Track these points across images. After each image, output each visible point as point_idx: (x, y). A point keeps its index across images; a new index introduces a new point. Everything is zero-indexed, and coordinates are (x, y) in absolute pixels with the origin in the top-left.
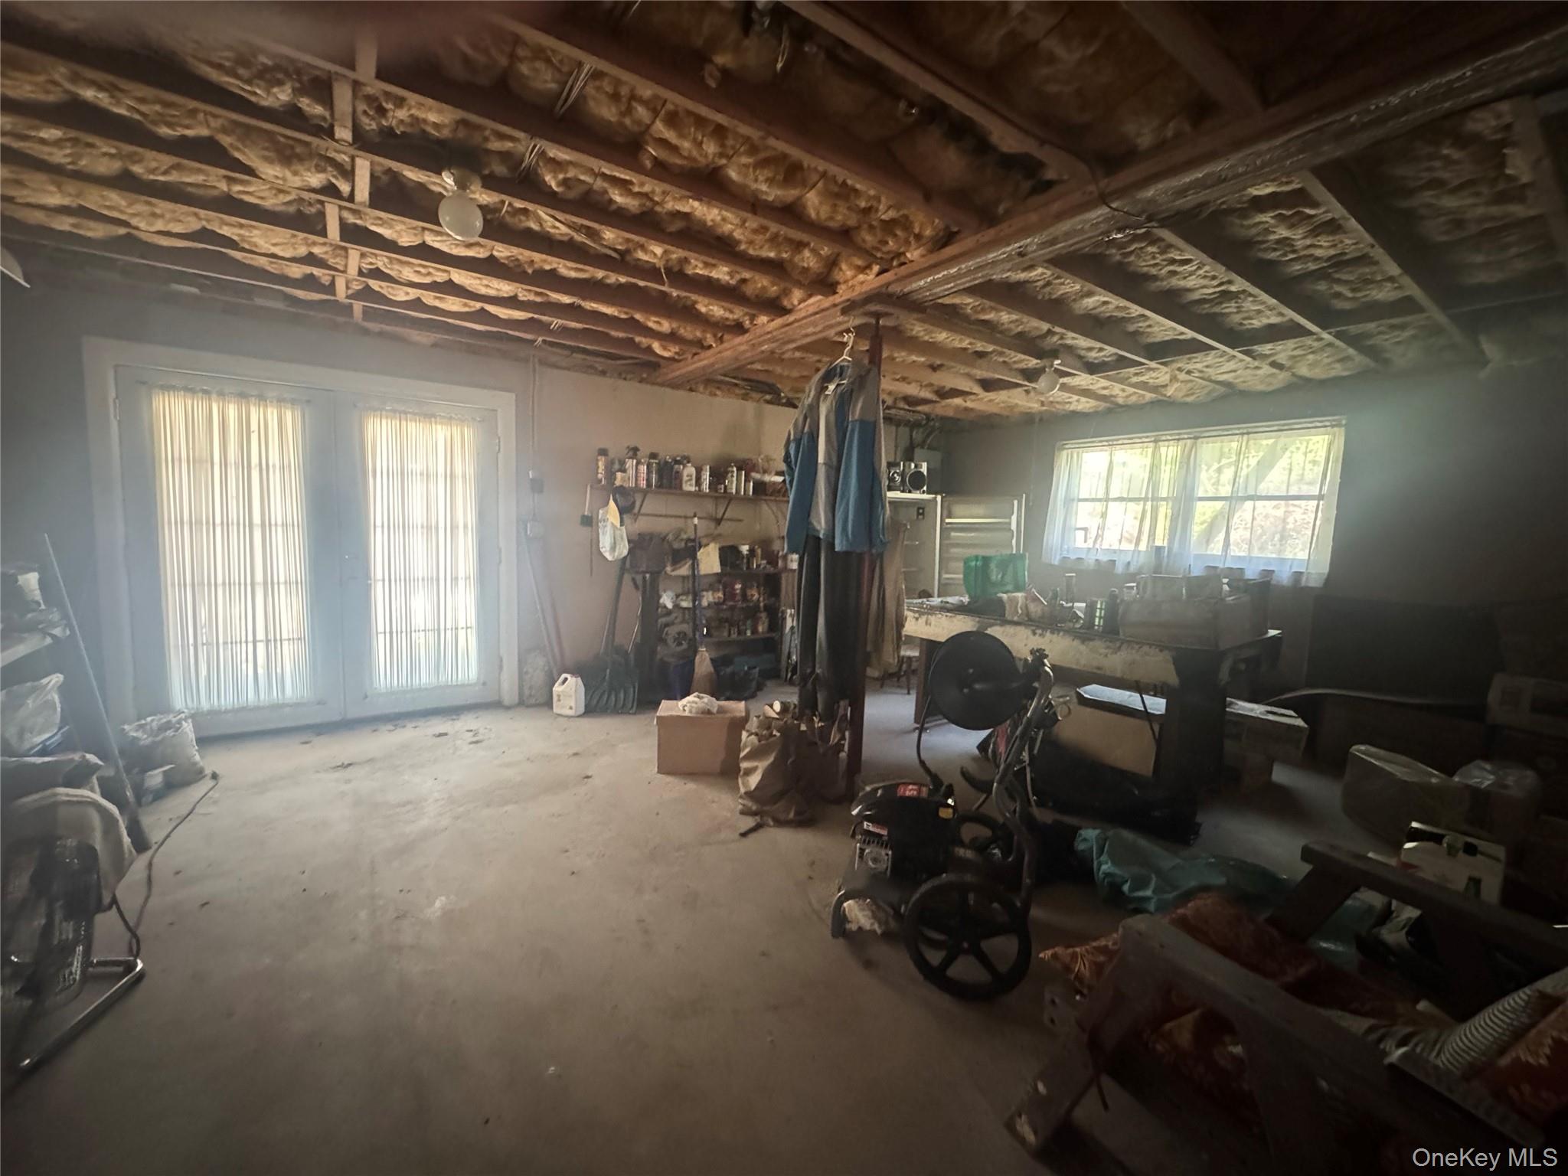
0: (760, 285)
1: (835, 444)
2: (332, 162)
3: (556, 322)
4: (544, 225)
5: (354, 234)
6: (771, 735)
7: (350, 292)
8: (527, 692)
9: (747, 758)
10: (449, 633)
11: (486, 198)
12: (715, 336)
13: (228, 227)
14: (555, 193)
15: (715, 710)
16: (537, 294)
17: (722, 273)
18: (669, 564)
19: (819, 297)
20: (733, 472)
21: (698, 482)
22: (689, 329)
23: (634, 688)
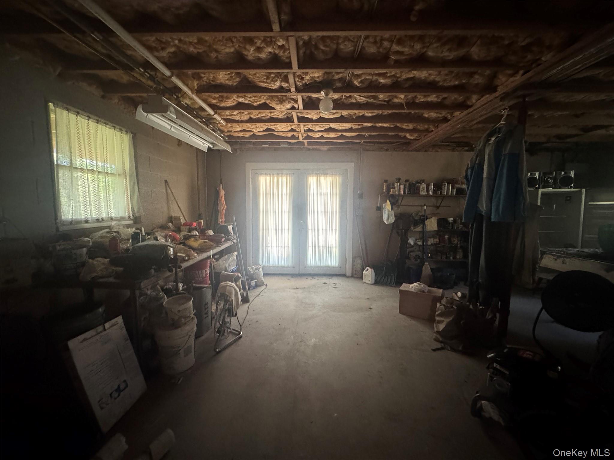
0: (453, 98)
1: (494, 168)
2: (292, 99)
3: (367, 134)
4: (357, 99)
5: (302, 120)
6: (452, 307)
7: (303, 138)
8: (354, 272)
9: (439, 315)
10: (330, 248)
11: (336, 96)
12: (434, 125)
13: (272, 126)
14: (358, 87)
15: (426, 291)
16: (359, 125)
17: (433, 98)
18: (412, 226)
19: (488, 96)
20: (445, 185)
21: (428, 190)
22: (421, 125)
23: (395, 275)
